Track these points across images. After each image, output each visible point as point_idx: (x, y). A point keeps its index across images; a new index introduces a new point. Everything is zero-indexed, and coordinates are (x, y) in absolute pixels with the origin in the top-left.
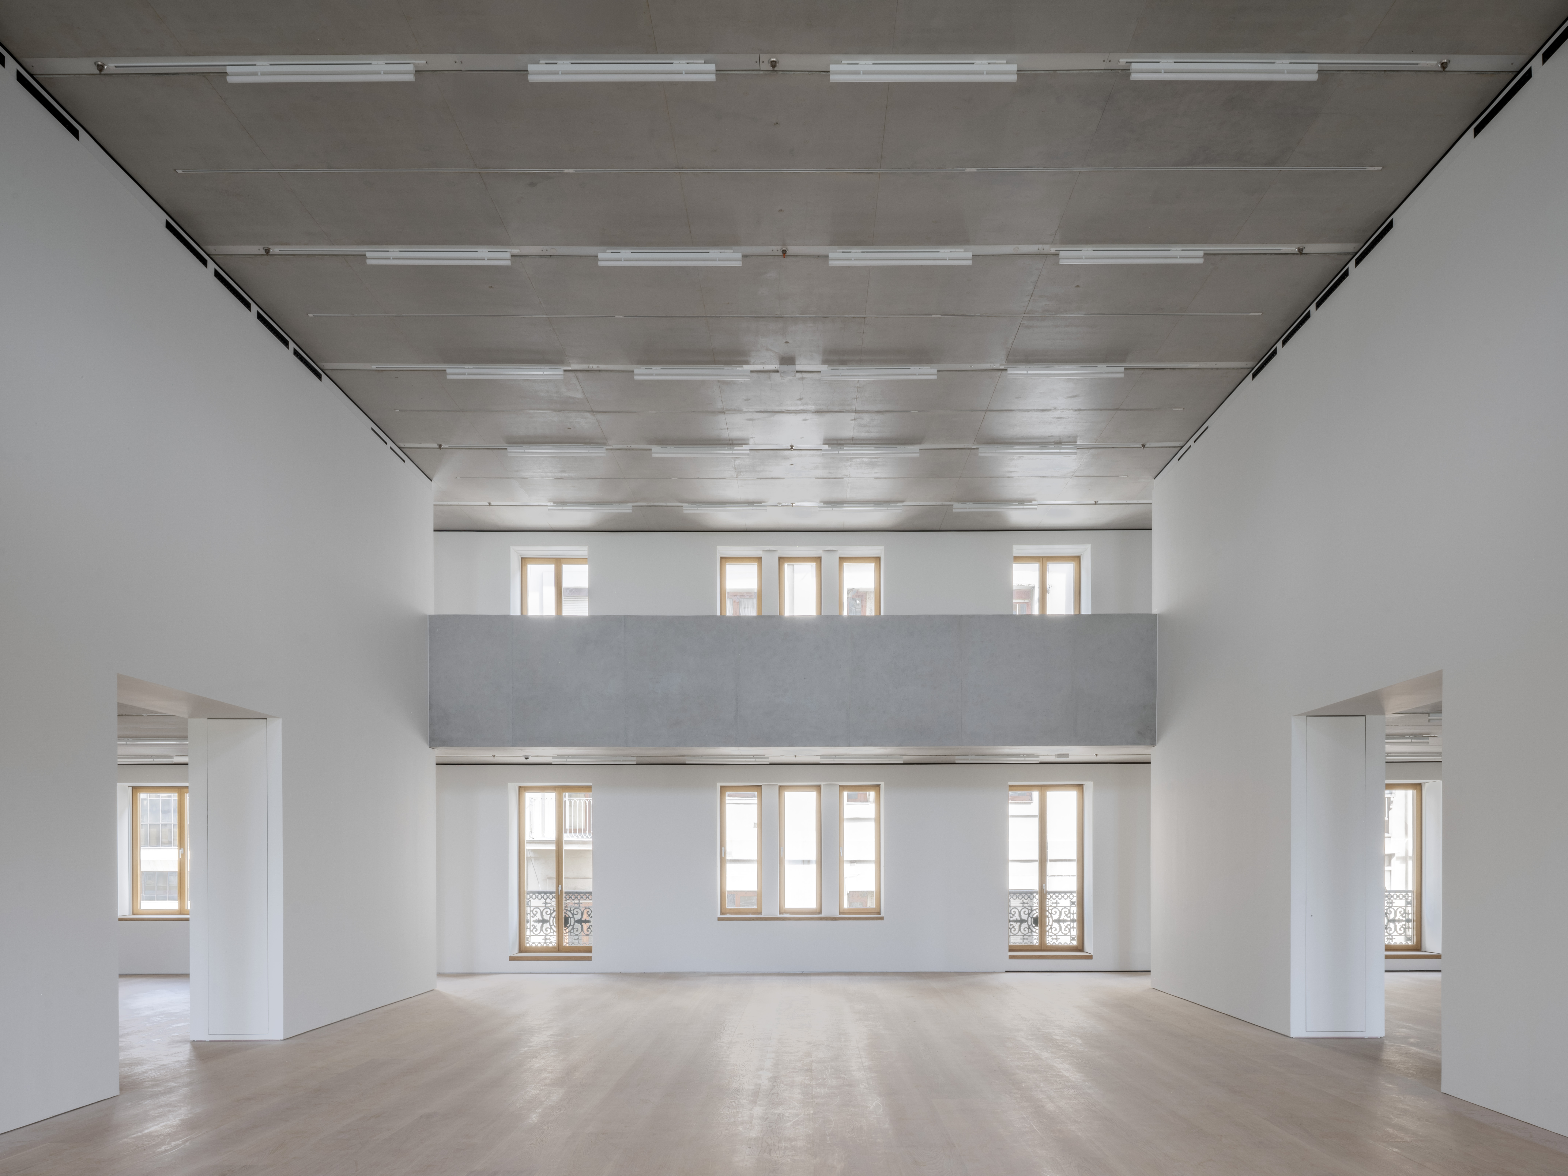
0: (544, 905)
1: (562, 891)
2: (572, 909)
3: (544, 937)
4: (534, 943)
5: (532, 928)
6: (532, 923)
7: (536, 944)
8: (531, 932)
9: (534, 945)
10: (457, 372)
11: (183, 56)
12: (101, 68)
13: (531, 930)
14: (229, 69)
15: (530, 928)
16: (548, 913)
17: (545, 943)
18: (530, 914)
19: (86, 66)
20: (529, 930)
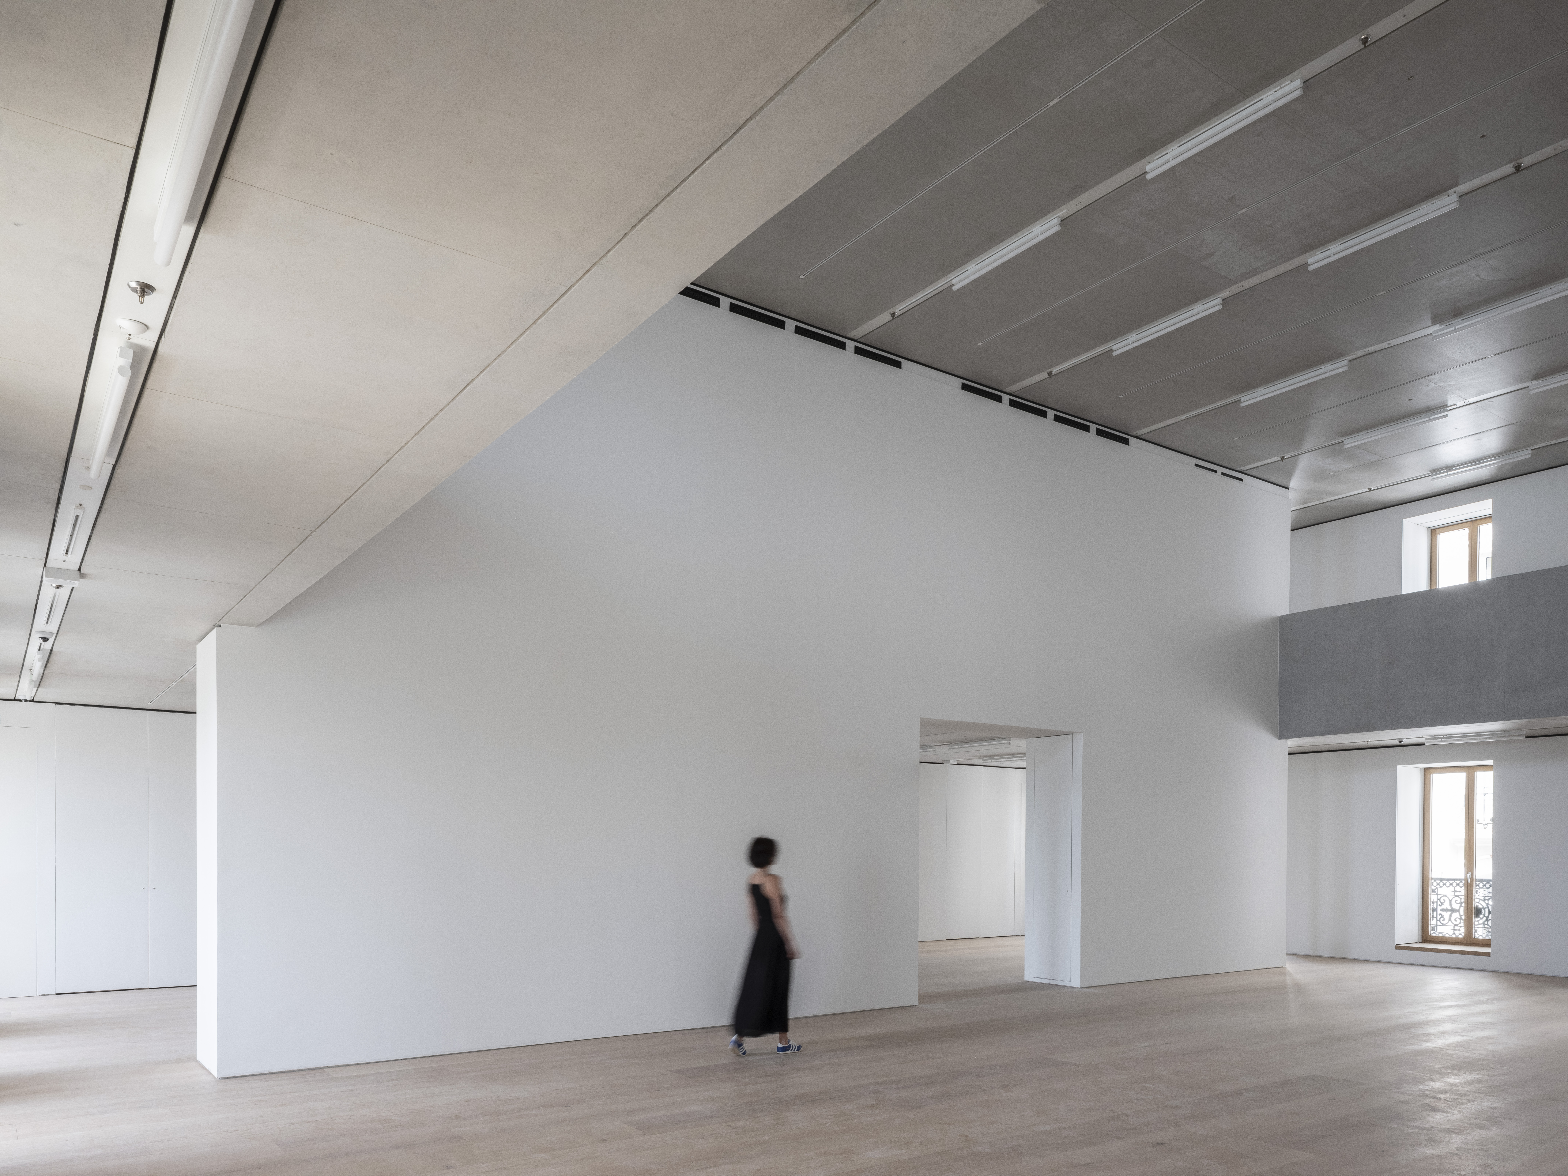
0: (1453, 893)
1: (1472, 878)
2: (1487, 898)
3: (1452, 928)
4: (1441, 933)
5: (1439, 917)
6: (1439, 912)
7: (1444, 934)
8: (1438, 922)
9: (1441, 935)
10: (1248, 399)
11: (923, 289)
12: (893, 315)
13: (1438, 919)
14: (954, 282)
15: (1436, 917)
16: (1458, 902)
17: (1454, 933)
18: (1437, 902)
19: (885, 317)
20: (1435, 919)
